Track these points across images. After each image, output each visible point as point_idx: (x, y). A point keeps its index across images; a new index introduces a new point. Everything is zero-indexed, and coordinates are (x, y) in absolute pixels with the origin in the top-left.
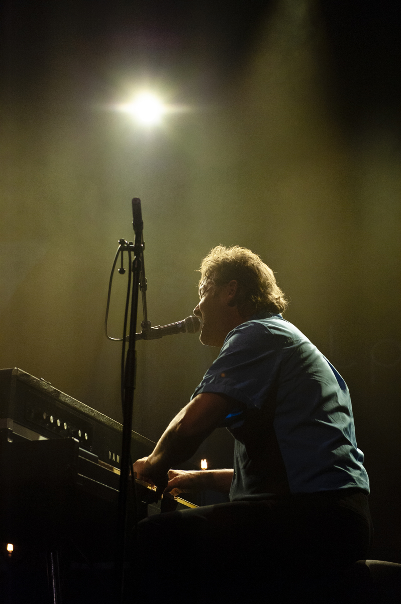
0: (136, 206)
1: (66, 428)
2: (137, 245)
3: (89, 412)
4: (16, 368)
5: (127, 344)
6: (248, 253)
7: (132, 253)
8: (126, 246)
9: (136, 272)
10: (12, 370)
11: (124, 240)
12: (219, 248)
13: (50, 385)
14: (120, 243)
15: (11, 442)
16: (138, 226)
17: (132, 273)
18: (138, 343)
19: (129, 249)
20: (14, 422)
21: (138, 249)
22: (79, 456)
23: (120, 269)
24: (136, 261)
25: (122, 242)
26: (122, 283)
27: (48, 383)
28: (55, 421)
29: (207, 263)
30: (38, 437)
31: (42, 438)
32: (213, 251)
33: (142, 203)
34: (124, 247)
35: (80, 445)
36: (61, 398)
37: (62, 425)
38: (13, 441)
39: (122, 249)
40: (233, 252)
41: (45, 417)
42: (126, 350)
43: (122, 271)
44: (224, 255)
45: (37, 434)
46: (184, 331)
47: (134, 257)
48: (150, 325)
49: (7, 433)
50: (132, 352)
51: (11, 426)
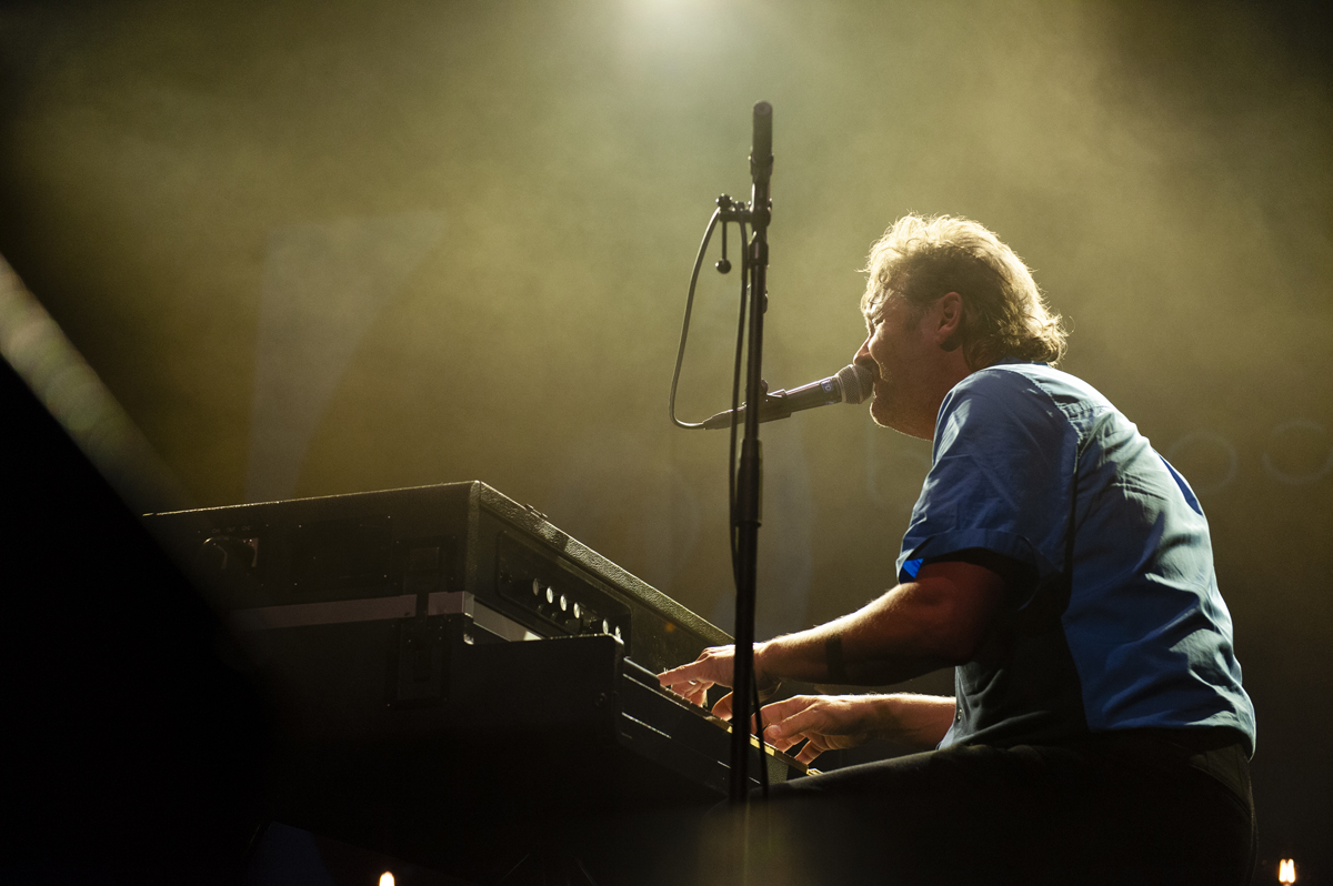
0: (763, 118)
1: (577, 616)
2: (759, 208)
3: (623, 582)
4: (477, 482)
5: (741, 428)
7: (749, 227)
8: (734, 209)
9: (757, 268)
10: (471, 484)
11: (727, 197)
12: (908, 220)
13: (545, 519)
14: (719, 204)
15: (470, 643)
16: (762, 165)
17: (749, 271)
18: (766, 430)
19: (741, 217)
20: (475, 600)
21: (761, 218)
22: (625, 675)
23: (720, 263)
24: (757, 245)
25: (725, 203)
27: (541, 516)
28: (557, 599)
29: (885, 253)
30: (524, 635)
31: (530, 636)
32: (897, 225)
33: (775, 114)
34: (729, 212)
35: (626, 650)
36: (570, 549)
37: (570, 607)
38: (475, 642)
39: (725, 217)
40: (939, 231)
41: (536, 591)
42: (740, 441)
43: (725, 267)
44: (920, 236)
45: (523, 628)
46: (838, 399)
47: (752, 235)
48: (766, 390)
49: (461, 624)
50: (753, 445)
51: (469, 608)
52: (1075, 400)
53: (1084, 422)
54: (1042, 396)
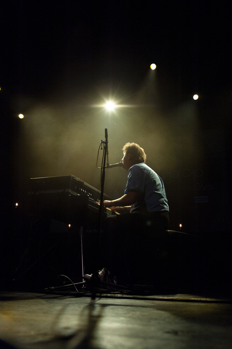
0: (106, 130)
1: (85, 192)
2: (106, 141)
5: (103, 169)
6: (137, 145)
7: (105, 144)
9: (105, 149)
10: (71, 176)
13: (81, 180)
16: (106, 136)
18: (106, 169)
21: (106, 143)
23: (101, 148)
25: (102, 141)
26: (102, 152)
28: (83, 190)
29: (125, 147)
31: (79, 195)
33: (108, 130)
34: (102, 142)
35: (89, 197)
36: (84, 184)
38: (71, 195)
41: (80, 189)
42: (102, 171)
45: (77, 194)
46: (118, 166)
47: (105, 145)
48: (109, 164)
49: (69, 193)
50: (104, 171)
51: (70, 191)
52: (145, 169)
53: (146, 172)
54: (141, 169)
